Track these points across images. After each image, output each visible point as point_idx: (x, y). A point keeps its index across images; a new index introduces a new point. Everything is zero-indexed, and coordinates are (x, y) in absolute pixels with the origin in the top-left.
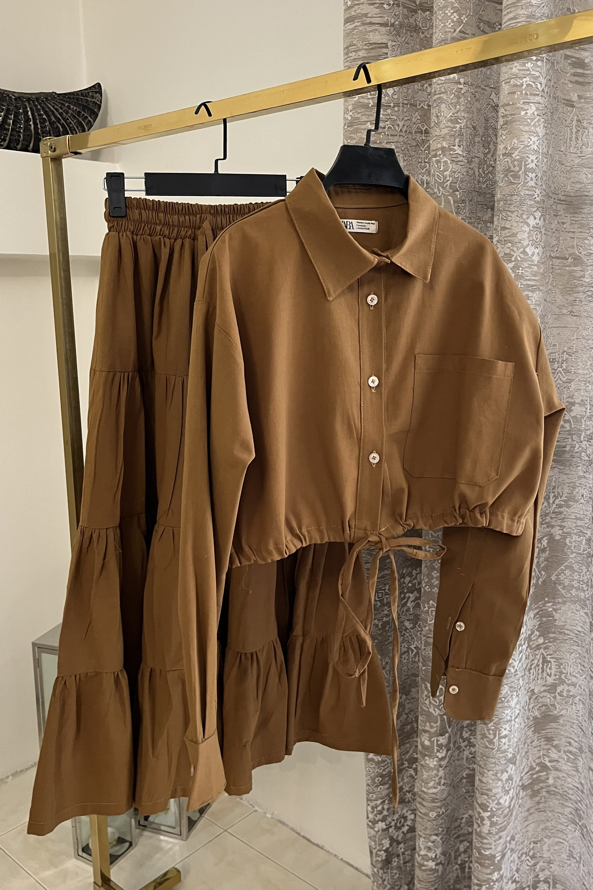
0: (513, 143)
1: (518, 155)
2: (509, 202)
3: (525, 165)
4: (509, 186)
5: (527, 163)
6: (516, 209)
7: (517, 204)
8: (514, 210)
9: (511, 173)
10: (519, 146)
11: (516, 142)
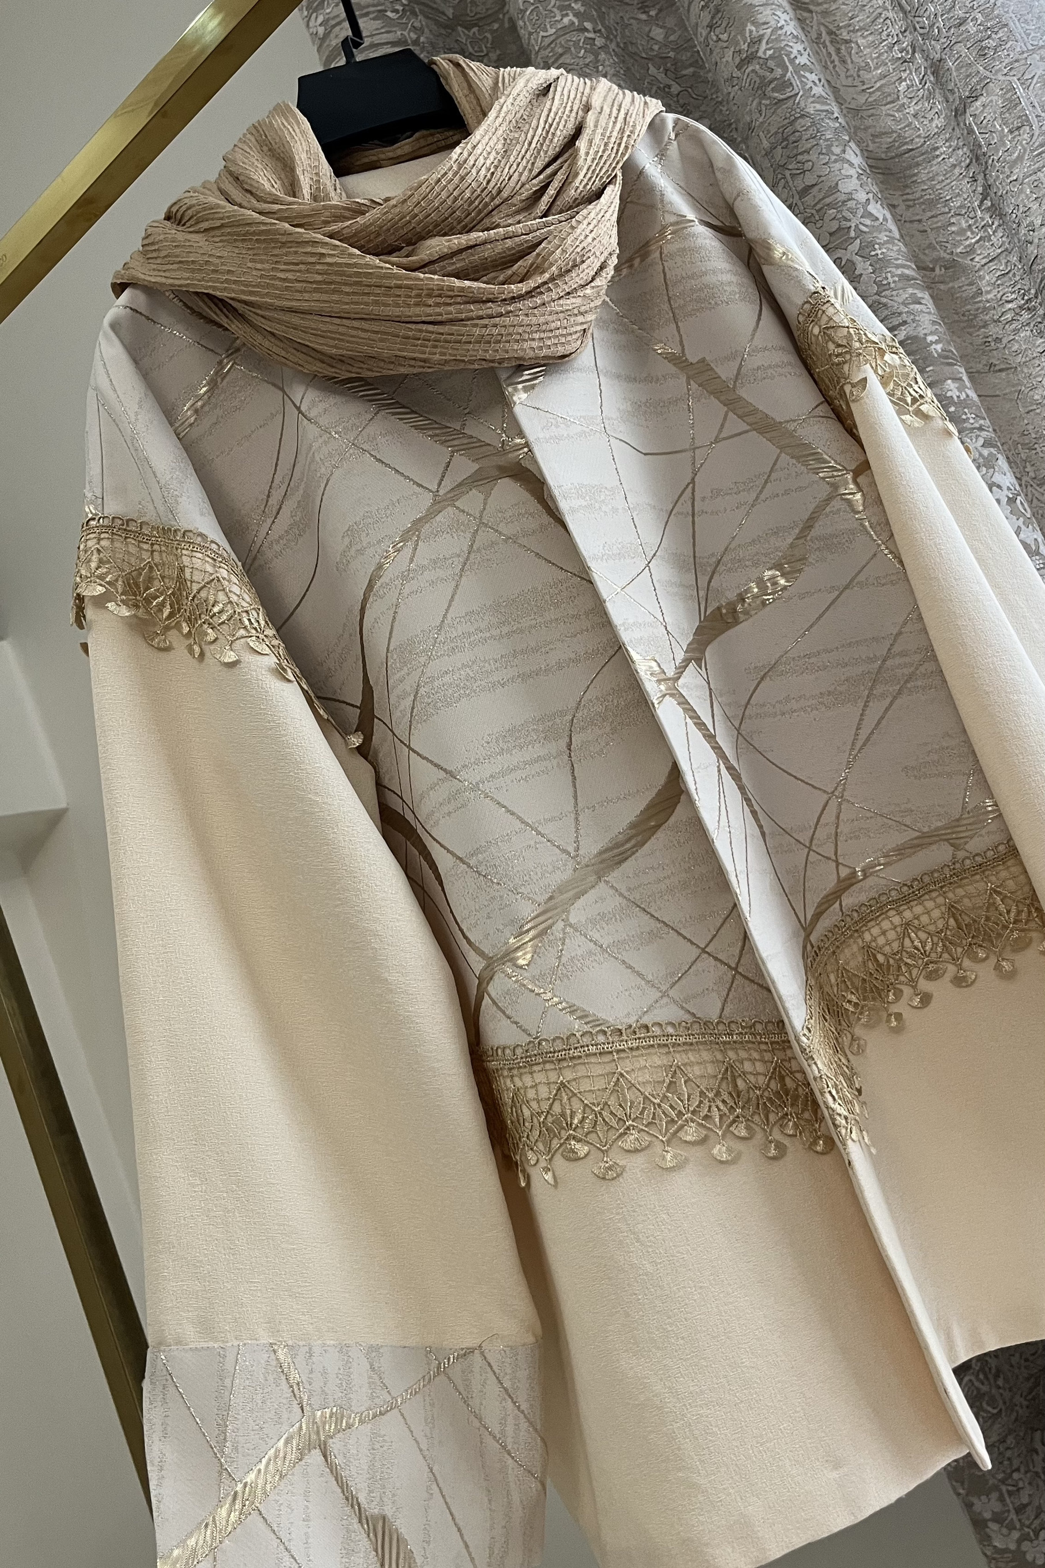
0: (747, 35)
1: (769, 49)
2: (792, 138)
3: (792, 61)
4: (779, 111)
5: (792, 56)
6: (813, 142)
7: (811, 132)
8: (809, 146)
9: (771, 87)
10: (761, 32)
11: (754, 28)
